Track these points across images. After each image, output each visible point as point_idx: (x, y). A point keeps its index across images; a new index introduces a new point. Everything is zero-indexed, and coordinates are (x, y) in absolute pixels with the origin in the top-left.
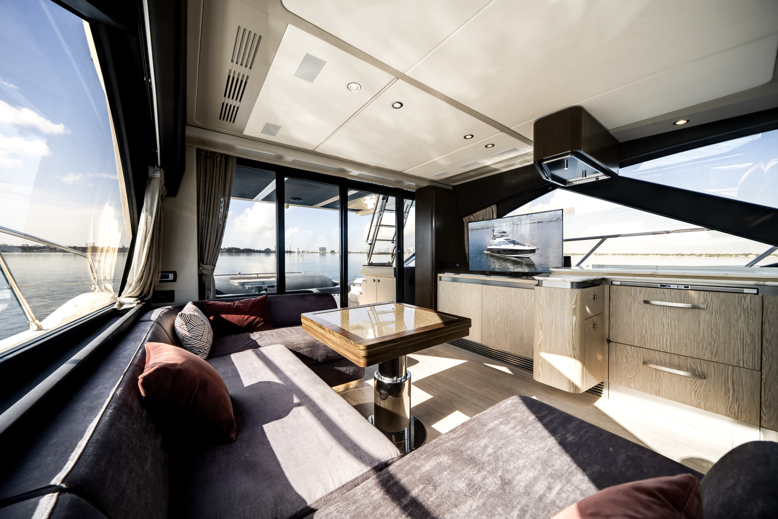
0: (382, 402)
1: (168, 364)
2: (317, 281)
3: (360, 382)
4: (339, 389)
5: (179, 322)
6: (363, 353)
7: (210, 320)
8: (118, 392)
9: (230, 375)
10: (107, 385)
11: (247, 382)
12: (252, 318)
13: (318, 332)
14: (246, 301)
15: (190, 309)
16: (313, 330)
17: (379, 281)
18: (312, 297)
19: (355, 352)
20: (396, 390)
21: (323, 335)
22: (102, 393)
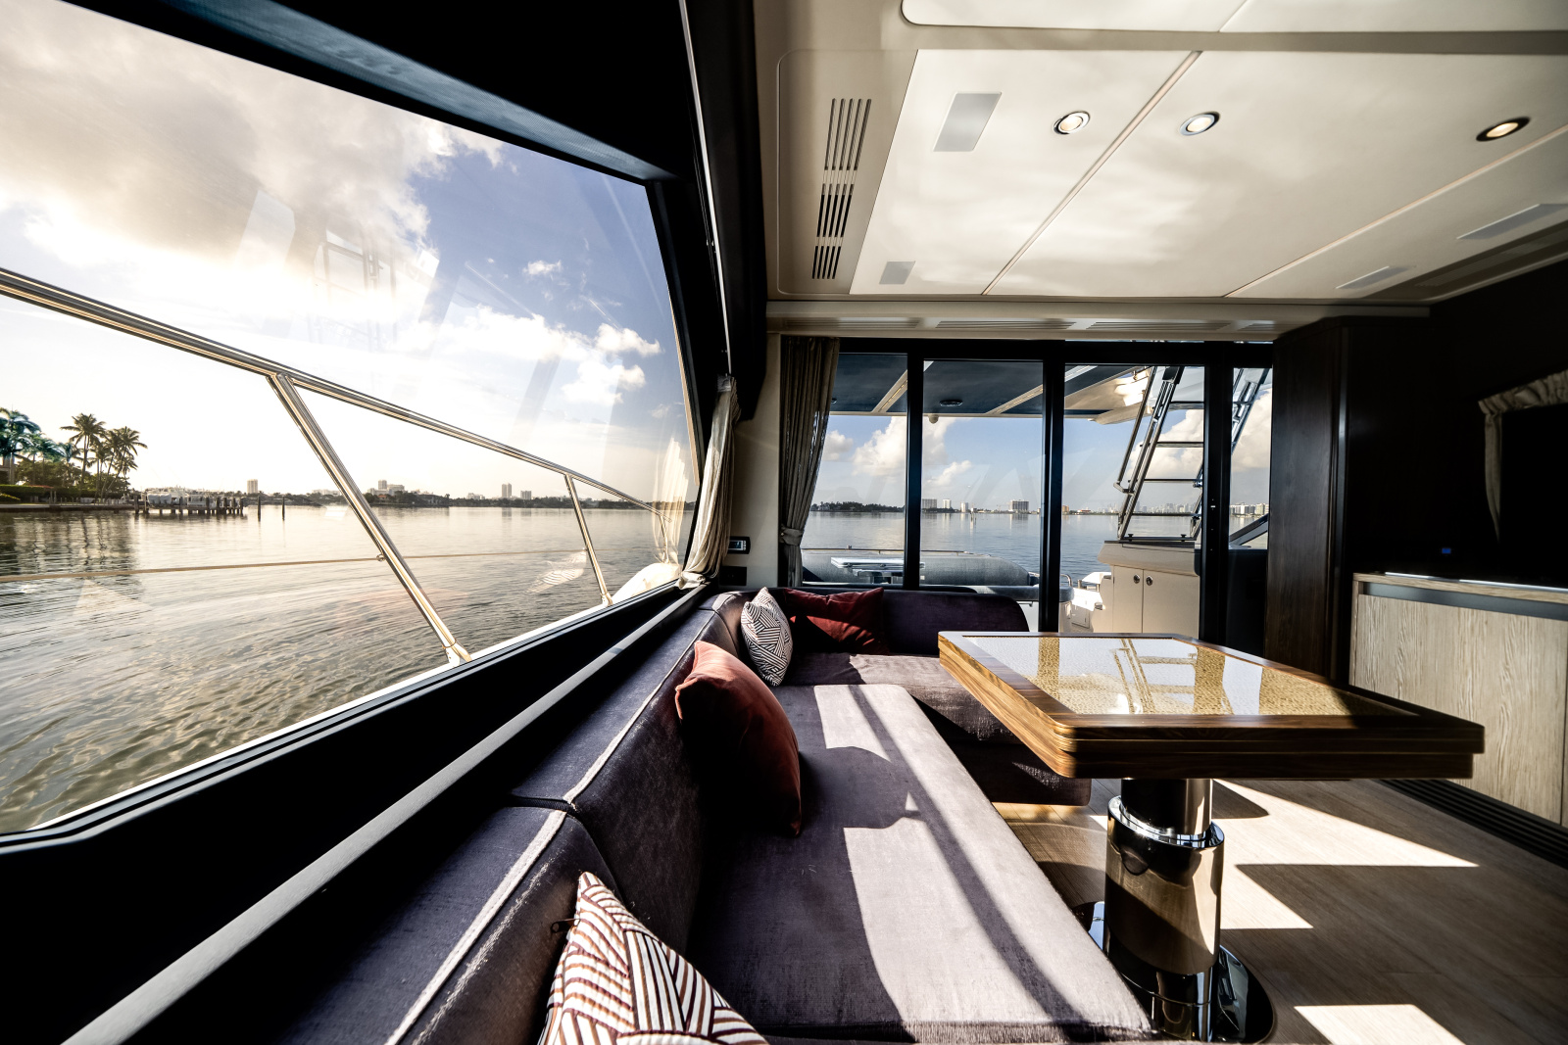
0: (1126, 879)
1: (710, 678)
2: (991, 570)
3: (1077, 812)
4: (1023, 811)
5: (745, 616)
6: (1064, 743)
7: (790, 622)
8: (653, 703)
9: (808, 721)
10: (644, 691)
11: (833, 740)
12: (854, 628)
13: (968, 674)
14: (846, 595)
15: (763, 599)
16: (959, 669)
17: (1149, 581)
18: (972, 603)
19: (1045, 734)
20: (1174, 864)
21: (978, 684)
22: (636, 700)
